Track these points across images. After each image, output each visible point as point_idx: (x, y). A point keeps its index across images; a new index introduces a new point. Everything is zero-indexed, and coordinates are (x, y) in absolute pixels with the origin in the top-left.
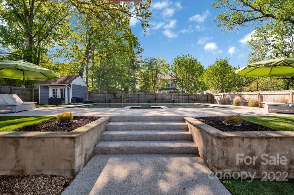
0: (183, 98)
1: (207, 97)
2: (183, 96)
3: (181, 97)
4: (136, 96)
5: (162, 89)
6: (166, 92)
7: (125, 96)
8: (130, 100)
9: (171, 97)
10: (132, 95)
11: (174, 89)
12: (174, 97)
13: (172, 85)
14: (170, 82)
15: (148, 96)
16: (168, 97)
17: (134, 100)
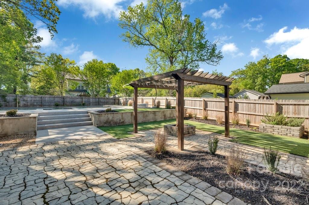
0: (94, 101)
1: (115, 100)
2: (94, 99)
3: (91, 100)
4: (38, 99)
5: (70, 91)
6: (76, 94)
7: (22, 99)
8: (29, 104)
9: (81, 100)
10: (32, 97)
11: (85, 91)
12: (85, 100)
13: (82, 87)
14: (81, 84)
15: (54, 99)
16: (78, 100)
17: (35, 103)
